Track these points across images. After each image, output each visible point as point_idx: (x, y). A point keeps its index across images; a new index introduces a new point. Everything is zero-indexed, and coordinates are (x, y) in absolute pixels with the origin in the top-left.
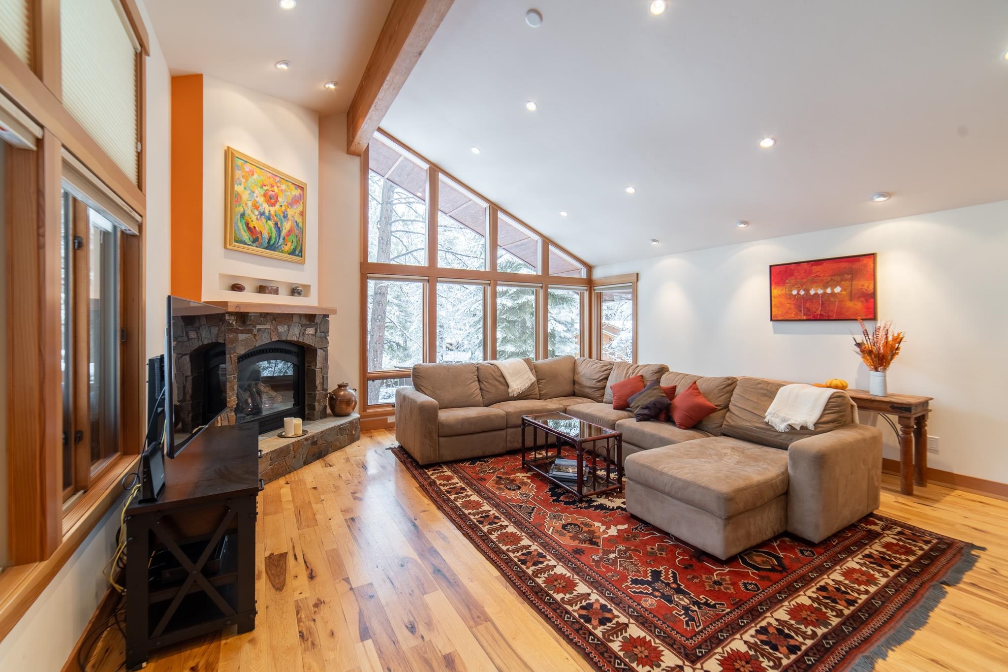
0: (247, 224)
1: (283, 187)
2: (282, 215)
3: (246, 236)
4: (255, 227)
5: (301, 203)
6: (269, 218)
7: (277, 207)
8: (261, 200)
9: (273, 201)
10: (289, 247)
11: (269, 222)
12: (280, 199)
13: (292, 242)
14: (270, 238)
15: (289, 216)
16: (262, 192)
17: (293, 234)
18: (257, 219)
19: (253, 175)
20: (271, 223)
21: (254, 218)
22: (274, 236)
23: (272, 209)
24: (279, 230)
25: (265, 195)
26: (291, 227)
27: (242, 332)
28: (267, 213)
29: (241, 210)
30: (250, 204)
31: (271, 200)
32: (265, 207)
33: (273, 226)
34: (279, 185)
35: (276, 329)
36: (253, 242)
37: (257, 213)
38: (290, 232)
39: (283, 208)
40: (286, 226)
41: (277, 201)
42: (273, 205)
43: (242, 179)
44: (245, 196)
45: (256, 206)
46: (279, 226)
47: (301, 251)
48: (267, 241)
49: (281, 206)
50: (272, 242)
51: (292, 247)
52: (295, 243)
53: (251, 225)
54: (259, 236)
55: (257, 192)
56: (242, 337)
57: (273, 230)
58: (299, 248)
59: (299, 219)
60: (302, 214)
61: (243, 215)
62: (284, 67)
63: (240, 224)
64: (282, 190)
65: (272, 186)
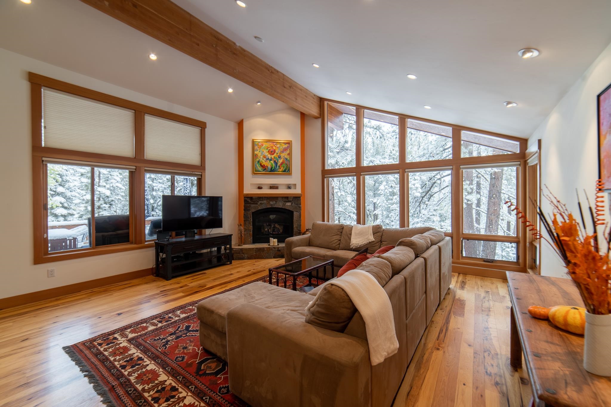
0: (261, 165)
1: (278, 146)
2: (278, 157)
3: (260, 168)
4: (264, 165)
5: (289, 150)
6: (271, 160)
7: (275, 154)
8: (267, 154)
9: (273, 153)
10: (282, 169)
11: (271, 161)
12: (276, 151)
13: (284, 167)
14: (272, 167)
15: (282, 157)
16: (267, 151)
17: (284, 163)
18: (265, 162)
19: (263, 145)
20: (272, 162)
21: (264, 161)
22: (274, 166)
23: (273, 156)
24: (276, 163)
25: (269, 152)
26: (283, 161)
27: (253, 204)
28: (270, 158)
29: (258, 160)
30: (262, 157)
31: (272, 152)
32: (270, 156)
33: (273, 163)
34: (275, 145)
35: (269, 203)
36: (264, 170)
37: (265, 159)
38: (282, 163)
39: (278, 154)
40: (280, 161)
41: (275, 152)
42: (273, 154)
43: (258, 149)
44: (259, 154)
45: (264, 157)
46: (276, 162)
47: (289, 170)
48: (270, 169)
49: (277, 154)
50: (273, 169)
51: (284, 169)
52: (285, 167)
53: (263, 164)
54: (266, 168)
55: (265, 151)
56: (252, 205)
57: (273, 164)
58: (288, 169)
59: (288, 157)
60: (290, 154)
61: (259, 162)
62: (259, 104)
63: (257, 165)
64: (278, 148)
65: (272, 147)
